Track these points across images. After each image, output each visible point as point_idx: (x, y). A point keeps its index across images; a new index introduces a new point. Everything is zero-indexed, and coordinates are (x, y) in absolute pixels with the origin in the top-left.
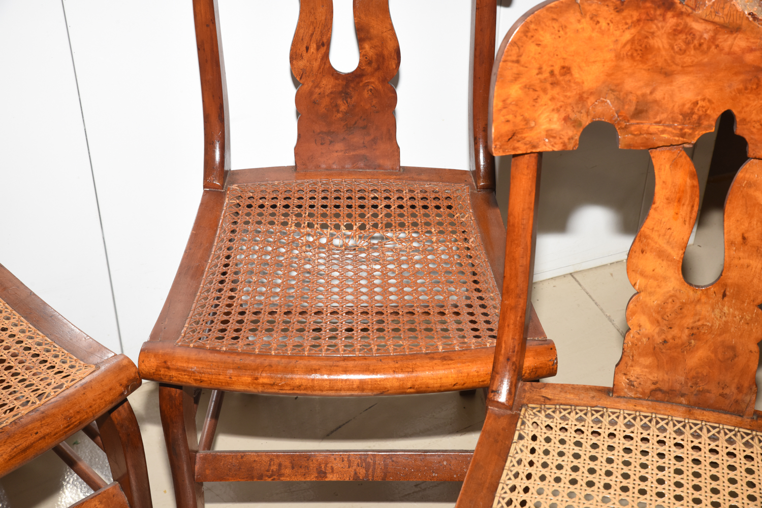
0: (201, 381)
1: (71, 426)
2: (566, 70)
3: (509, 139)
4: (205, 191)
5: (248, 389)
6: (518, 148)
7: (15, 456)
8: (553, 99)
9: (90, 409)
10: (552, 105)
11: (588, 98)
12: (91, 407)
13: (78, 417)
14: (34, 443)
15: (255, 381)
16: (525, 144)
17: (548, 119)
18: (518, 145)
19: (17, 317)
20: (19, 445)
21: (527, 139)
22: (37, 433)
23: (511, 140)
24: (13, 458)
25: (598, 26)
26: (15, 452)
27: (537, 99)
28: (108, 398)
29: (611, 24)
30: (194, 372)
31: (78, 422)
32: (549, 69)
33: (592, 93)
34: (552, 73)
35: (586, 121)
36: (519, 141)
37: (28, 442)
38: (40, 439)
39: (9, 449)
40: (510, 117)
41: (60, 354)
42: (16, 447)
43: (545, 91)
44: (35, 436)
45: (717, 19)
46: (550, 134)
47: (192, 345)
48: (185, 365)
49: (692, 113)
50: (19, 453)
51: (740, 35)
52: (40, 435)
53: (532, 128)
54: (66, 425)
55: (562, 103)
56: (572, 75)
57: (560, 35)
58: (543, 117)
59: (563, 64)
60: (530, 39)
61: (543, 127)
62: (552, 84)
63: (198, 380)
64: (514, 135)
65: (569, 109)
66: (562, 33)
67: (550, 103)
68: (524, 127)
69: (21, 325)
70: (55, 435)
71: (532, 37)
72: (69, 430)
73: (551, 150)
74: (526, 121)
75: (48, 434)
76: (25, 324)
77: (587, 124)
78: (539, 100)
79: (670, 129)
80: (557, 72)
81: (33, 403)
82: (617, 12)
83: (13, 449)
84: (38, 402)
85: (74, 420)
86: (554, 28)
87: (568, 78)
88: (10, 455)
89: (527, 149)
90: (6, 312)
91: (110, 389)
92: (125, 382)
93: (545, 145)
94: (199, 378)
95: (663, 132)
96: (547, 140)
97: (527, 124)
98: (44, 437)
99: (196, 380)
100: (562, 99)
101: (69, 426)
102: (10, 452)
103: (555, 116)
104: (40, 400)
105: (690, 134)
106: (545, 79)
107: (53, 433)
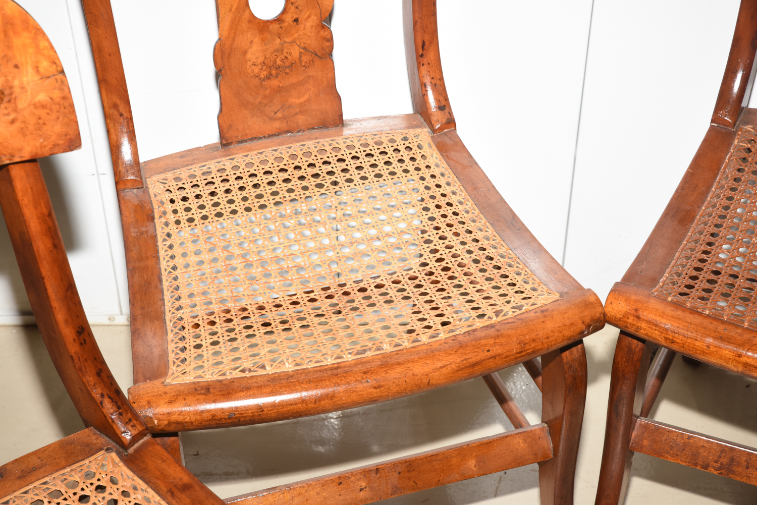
0: (673, 342)
1: (524, 353)
4: (711, 126)
5: (725, 364)
7: (463, 369)
9: (547, 340)
12: (547, 338)
13: (533, 345)
14: (483, 360)
15: (737, 358)
19: (483, 222)
20: (469, 359)
22: (488, 351)
24: (460, 370)
26: (464, 365)
28: (567, 333)
30: (666, 330)
31: (531, 350)
37: (479, 358)
38: (491, 358)
39: (459, 360)
41: (523, 272)
42: (466, 359)
44: (487, 354)
47: (670, 299)
48: (658, 319)
50: (467, 367)
52: (491, 353)
54: (518, 351)
63: (669, 340)
69: (487, 231)
70: (506, 357)
72: (520, 357)
75: (499, 355)
76: (490, 231)
81: (489, 317)
83: (462, 361)
84: (495, 318)
85: (528, 347)
88: (459, 367)
90: (473, 213)
91: (572, 324)
92: (588, 320)
94: (671, 338)
98: (494, 357)
99: (666, 339)
101: (521, 352)
102: (459, 363)
104: (497, 316)
107: (504, 356)
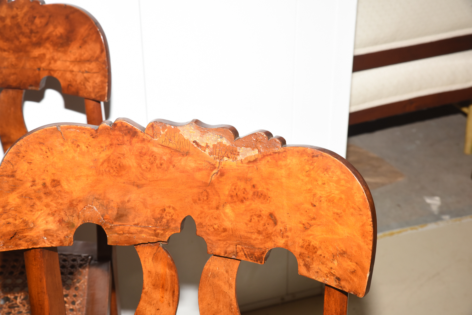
2: (56, 183)
3: (11, 238)
6: (20, 244)
8: (47, 205)
10: (48, 211)
11: (77, 205)
16: (26, 241)
17: (44, 222)
18: (21, 242)
21: (28, 237)
23: (13, 238)
25: (78, 149)
27: (33, 205)
29: (89, 147)
32: (41, 182)
33: (80, 201)
34: (44, 185)
35: (78, 223)
36: (20, 239)
40: (11, 220)
43: (39, 198)
45: (171, 145)
46: (47, 233)
49: (162, 218)
51: (190, 158)
53: (31, 229)
55: (57, 209)
56: (61, 186)
57: (48, 155)
58: (40, 220)
59: (53, 178)
60: (22, 159)
61: (41, 228)
62: (45, 194)
64: (15, 234)
65: (62, 213)
66: (49, 154)
67: (45, 208)
68: (24, 228)
71: (24, 157)
73: (50, 246)
74: (25, 222)
77: (79, 225)
78: (36, 207)
79: (146, 230)
80: (48, 184)
82: (93, 138)
86: (42, 150)
87: (58, 188)
89: (28, 245)
93: (45, 242)
95: (141, 232)
96: (45, 238)
97: (26, 225)
100: (55, 205)
103: (51, 219)
105: (162, 234)
106: (39, 189)
